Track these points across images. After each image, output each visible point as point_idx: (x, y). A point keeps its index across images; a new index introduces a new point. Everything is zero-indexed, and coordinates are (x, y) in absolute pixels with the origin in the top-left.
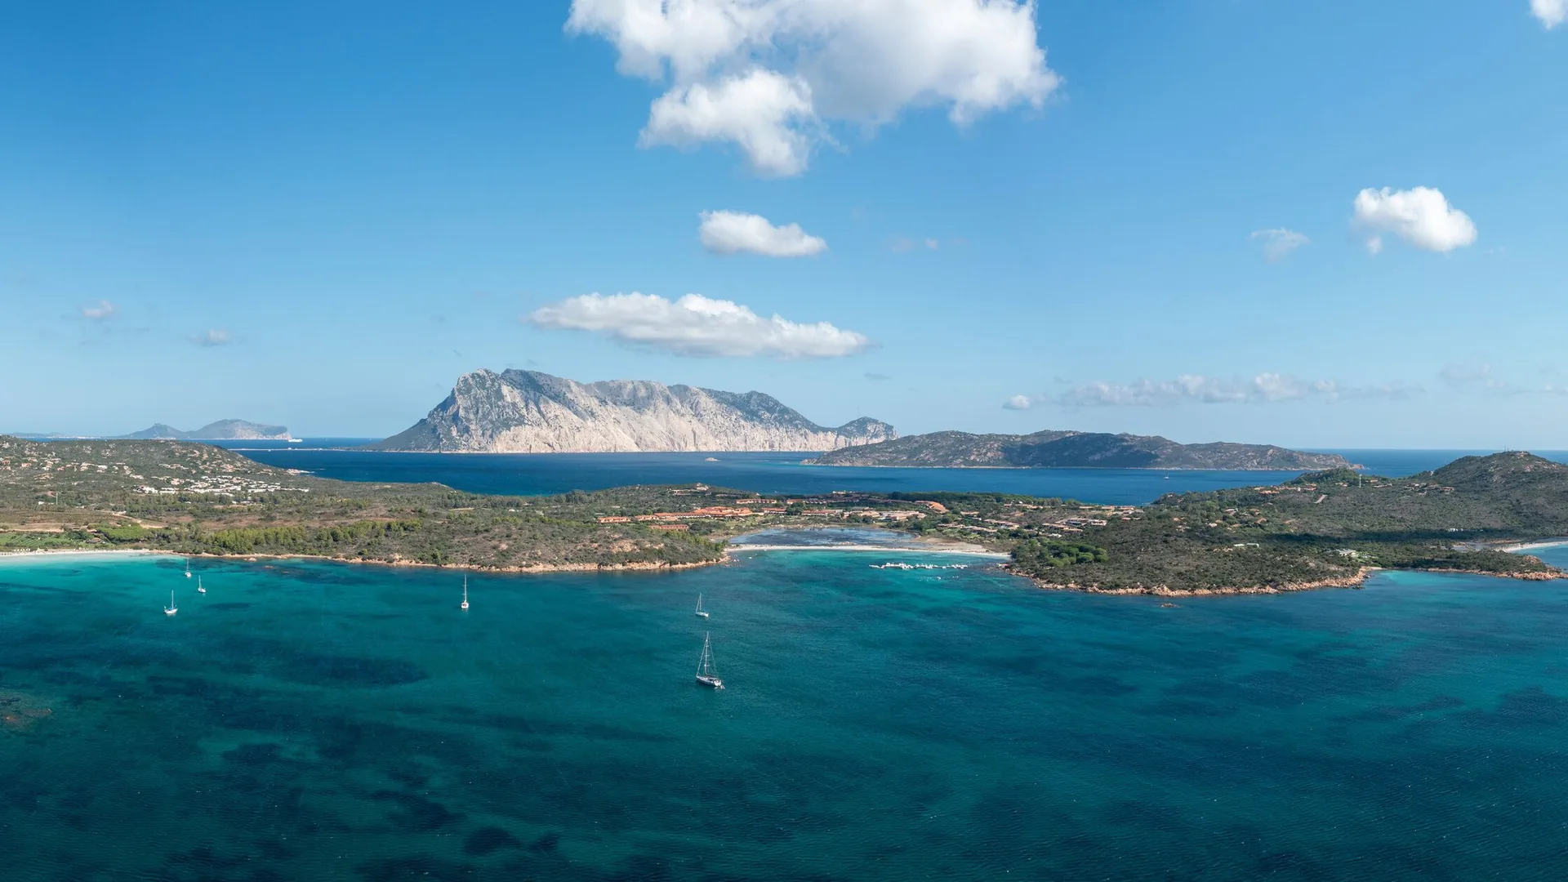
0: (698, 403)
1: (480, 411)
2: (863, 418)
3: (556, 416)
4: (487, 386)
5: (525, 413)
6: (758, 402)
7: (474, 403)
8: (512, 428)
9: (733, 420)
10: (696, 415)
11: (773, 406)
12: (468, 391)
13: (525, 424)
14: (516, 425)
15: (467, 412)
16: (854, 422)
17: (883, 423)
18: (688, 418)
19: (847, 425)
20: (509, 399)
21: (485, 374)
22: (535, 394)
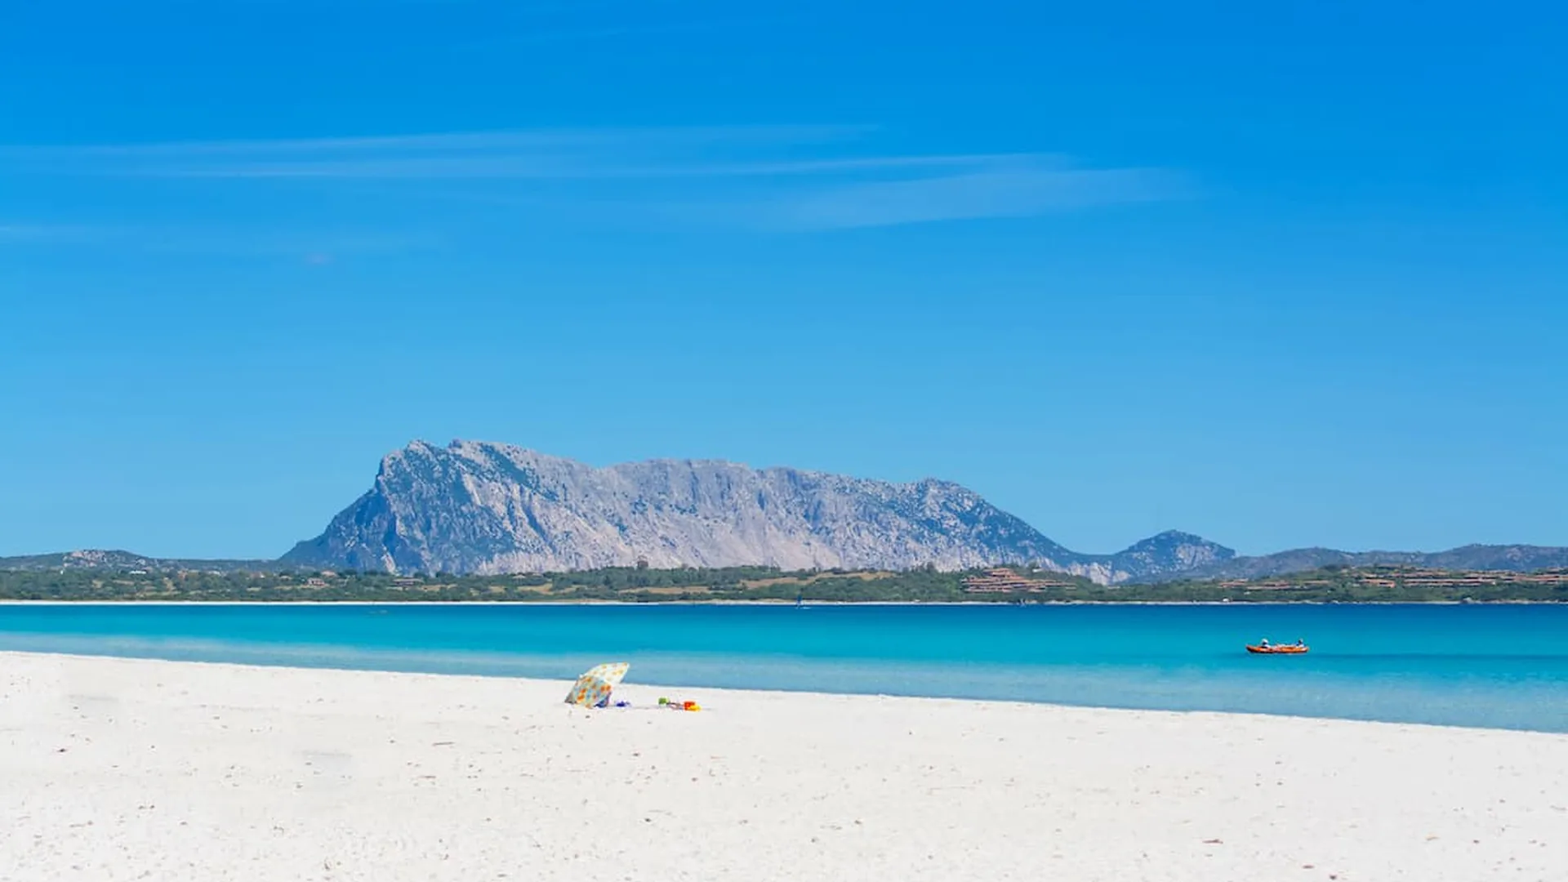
0: (820, 503)
1: (433, 525)
2: (1168, 534)
3: (567, 534)
4: (436, 475)
5: (510, 528)
6: (942, 501)
7: (418, 509)
8: (496, 556)
9: (893, 540)
10: (816, 531)
11: (973, 509)
12: (407, 485)
13: (517, 549)
14: (502, 552)
15: (409, 526)
16: (1148, 541)
17: (1212, 545)
18: (802, 535)
19: (1132, 549)
20: (477, 499)
21: (428, 452)
22: (522, 491)
